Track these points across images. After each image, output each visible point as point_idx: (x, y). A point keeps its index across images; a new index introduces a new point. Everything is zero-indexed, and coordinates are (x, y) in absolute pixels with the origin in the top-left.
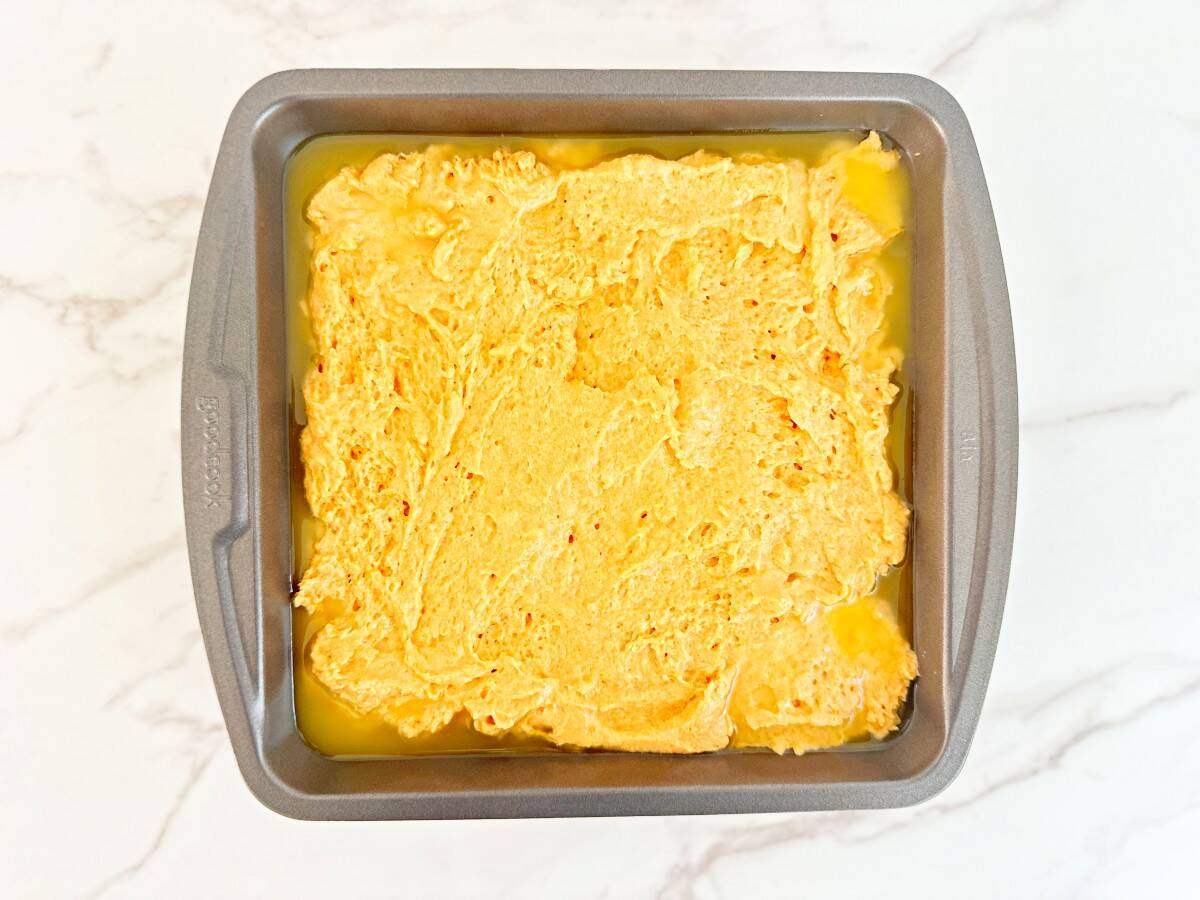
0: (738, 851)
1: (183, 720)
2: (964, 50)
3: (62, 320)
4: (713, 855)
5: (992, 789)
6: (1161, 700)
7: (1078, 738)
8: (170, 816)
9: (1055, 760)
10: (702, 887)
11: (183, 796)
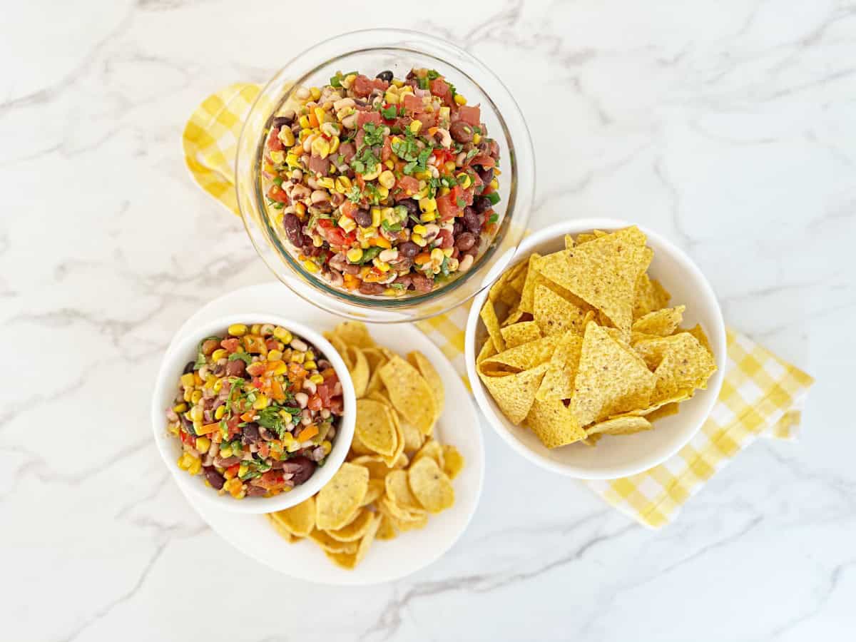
0: (422, 594)
1: (153, 524)
3: (102, 331)
4: (410, 596)
5: (548, 568)
7: (591, 543)
8: (146, 571)
9: (579, 554)
10: (404, 613)
11: (153, 561)
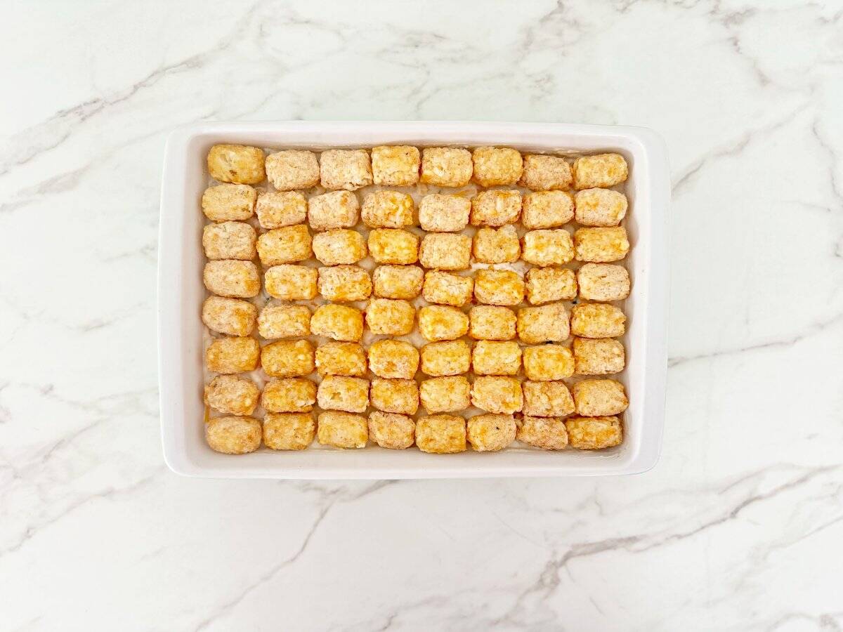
0: (580, 555)
1: (316, 489)
2: (695, 171)
4: (567, 557)
5: (703, 528)
6: (787, 486)
7: (746, 503)
8: (310, 535)
9: (734, 514)
10: (562, 573)
11: (316, 525)
